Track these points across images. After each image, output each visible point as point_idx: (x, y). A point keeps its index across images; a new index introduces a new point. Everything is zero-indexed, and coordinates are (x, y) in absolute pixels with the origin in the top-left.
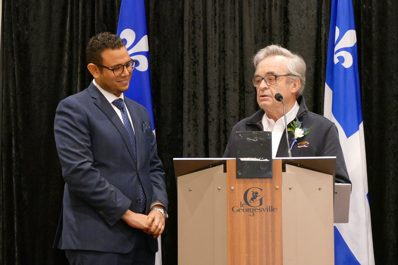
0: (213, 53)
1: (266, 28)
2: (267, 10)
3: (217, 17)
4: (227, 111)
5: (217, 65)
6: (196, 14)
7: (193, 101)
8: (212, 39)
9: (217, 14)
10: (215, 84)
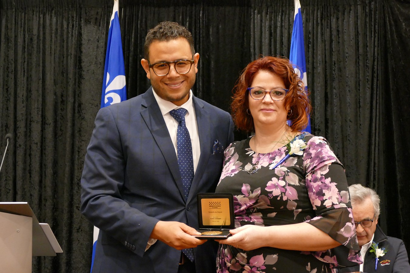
0: (22, 92)
1: (64, 73)
2: (65, 58)
3: (26, 63)
4: (32, 139)
5: (24, 102)
6: (9, 61)
7: (6, 130)
8: (21, 81)
9: (26, 60)
10: (22, 117)
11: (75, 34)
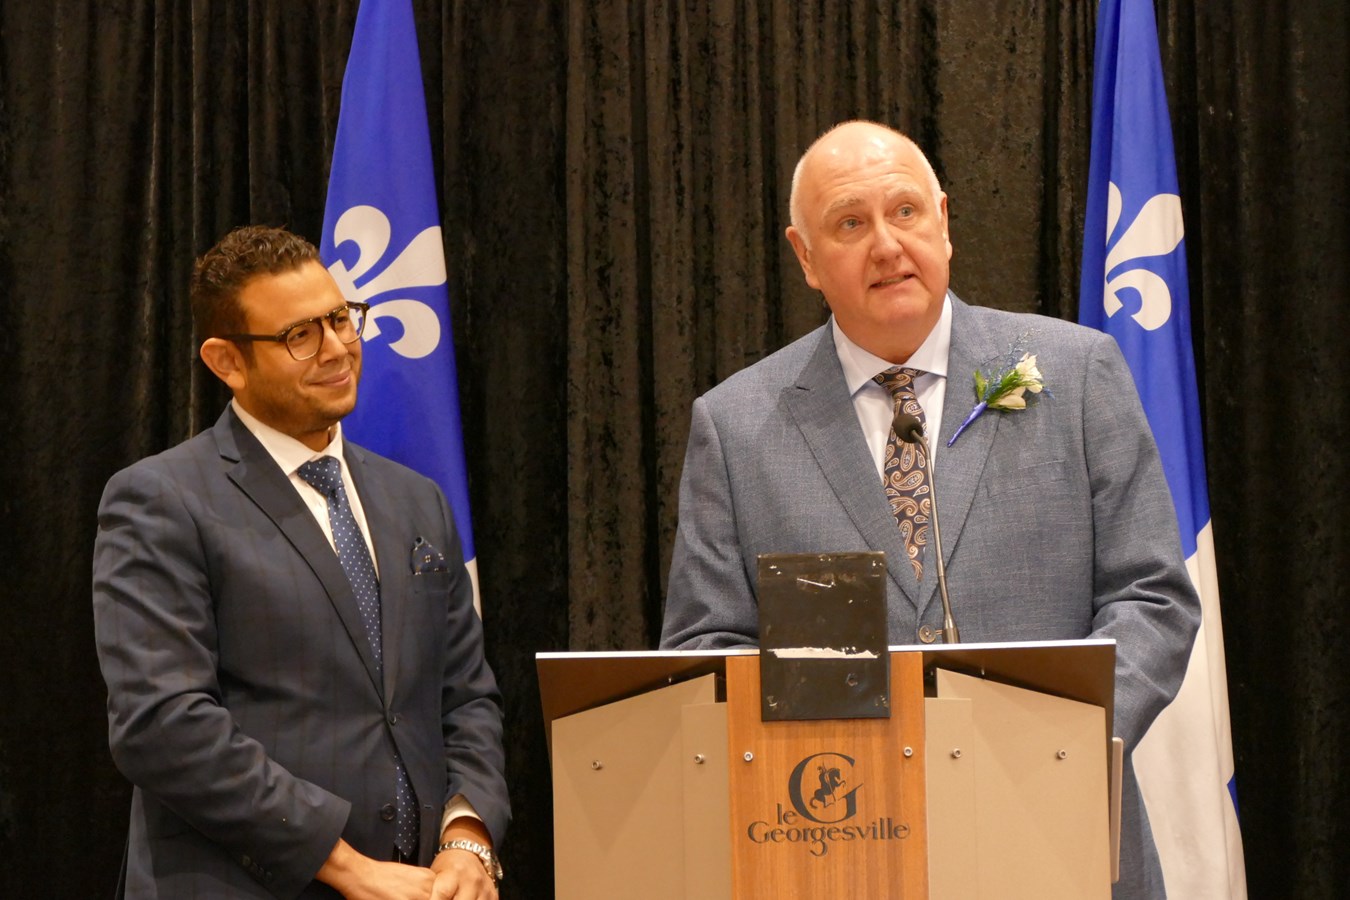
0: (674, 286)
3: (685, 155)
5: (687, 330)
6: (608, 146)
7: (604, 458)
8: (670, 234)
9: (686, 144)
10: (680, 396)
11: (908, 17)
